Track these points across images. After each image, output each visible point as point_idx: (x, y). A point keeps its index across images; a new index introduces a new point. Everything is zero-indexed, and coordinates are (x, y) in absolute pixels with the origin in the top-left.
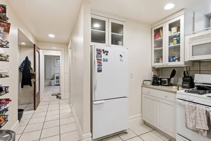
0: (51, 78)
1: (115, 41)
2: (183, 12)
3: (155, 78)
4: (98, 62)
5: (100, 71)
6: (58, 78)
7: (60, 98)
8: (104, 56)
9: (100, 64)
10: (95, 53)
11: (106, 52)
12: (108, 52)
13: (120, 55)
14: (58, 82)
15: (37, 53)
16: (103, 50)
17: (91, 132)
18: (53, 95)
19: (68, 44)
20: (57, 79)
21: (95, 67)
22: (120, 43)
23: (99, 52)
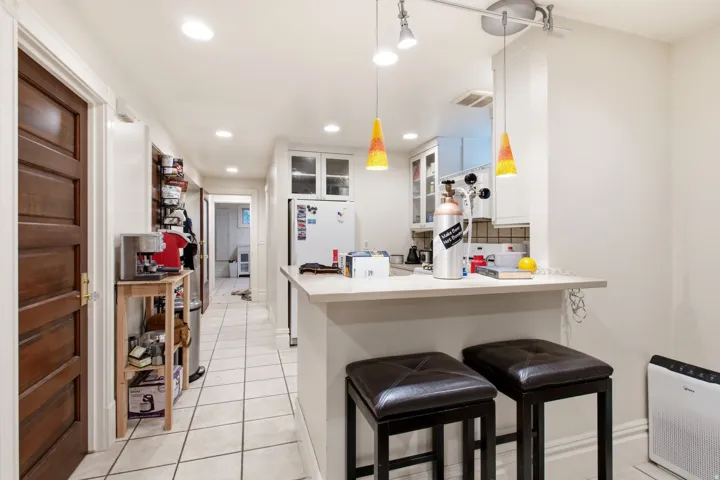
0: (228, 259)
1: (333, 188)
2: (435, 143)
3: (413, 250)
4: (300, 225)
5: (302, 237)
6: (245, 257)
7: (249, 299)
8: (309, 215)
9: (302, 224)
10: (295, 212)
11: (314, 210)
12: (316, 209)
13: (339, 213)
14: (246, 268)
15: (205, 203)
16: (308, 207)
17: (289, 326)
18: (234, 294)
20: (242, 260)
21: (295, 233)
22: (344, 190)
23: (301, 210)
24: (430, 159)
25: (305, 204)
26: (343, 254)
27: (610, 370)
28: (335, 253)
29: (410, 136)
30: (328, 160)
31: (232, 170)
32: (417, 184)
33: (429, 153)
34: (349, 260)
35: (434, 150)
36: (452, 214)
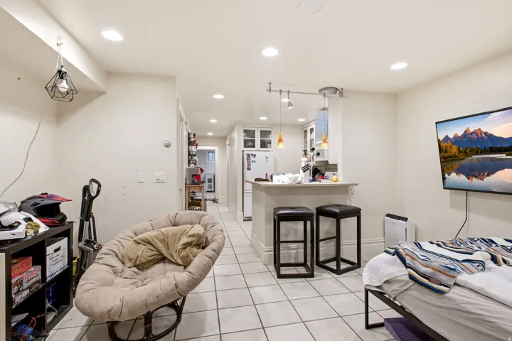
1: (264, 144)
4: (248, 163)
5: (249, 169)
7: (217, 203)
8: (252, 158)
9: (249, 165)
10: (245, 157)
11: (254, 156)
13: (266, 157)
14: (210, 187)
16: (252, 154)
17: (243, 211)
19: (225, 138)
20: (208, 182)
21: (246, 167)
22: (269, 145)
23: (248, 156)
24: (312, 130)
25: (250, 153)
26: (269, 175)
27: (360, 210)
28: (266, 175)
29: (301, 120)
30: (261, 131)
31: (210, 134)
32: (306, 142)
33: (311, 127)
34: (272, 177)
35: (313, 126)
36: (306, 162)
